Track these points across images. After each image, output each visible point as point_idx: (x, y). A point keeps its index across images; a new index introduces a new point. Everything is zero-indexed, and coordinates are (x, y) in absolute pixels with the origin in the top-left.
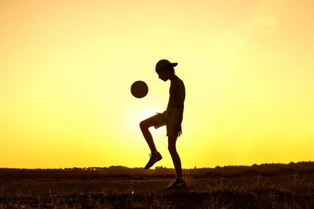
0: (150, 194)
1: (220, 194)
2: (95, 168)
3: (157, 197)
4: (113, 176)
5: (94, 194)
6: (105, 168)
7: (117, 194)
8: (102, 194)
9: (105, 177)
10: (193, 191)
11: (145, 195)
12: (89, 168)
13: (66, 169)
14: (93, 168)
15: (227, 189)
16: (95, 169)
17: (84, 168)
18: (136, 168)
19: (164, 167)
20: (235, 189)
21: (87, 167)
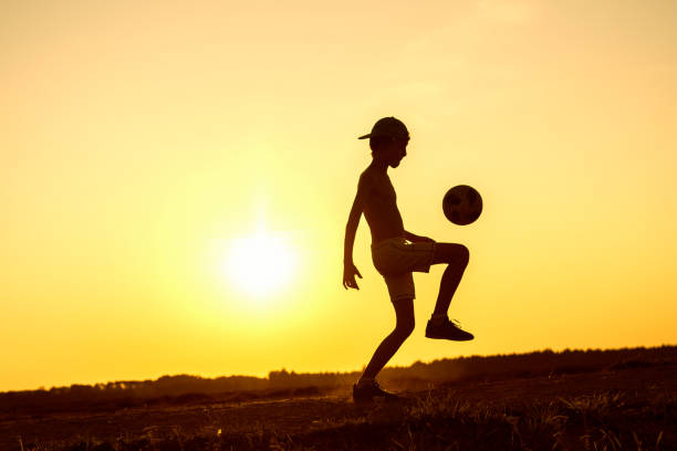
0: (261, 434)
1: (428, 424)
2: (125, 383)
3: (279, 440)
4: (168, 400)
5: (127, 441)
6: (148, 383)
7: (183, 438)
8: (145, 442)
9: (151, 402)
10: (364, 421)
11: (248, 436)
12: (110, 384)
13: (53, 389)
14: (118, 383)
15: (445, 410)
16: (123, 386)
17: (97, 386)
18: (223, 378)
19: (289, 371)
20: (462, 409)
21: (106, 383)
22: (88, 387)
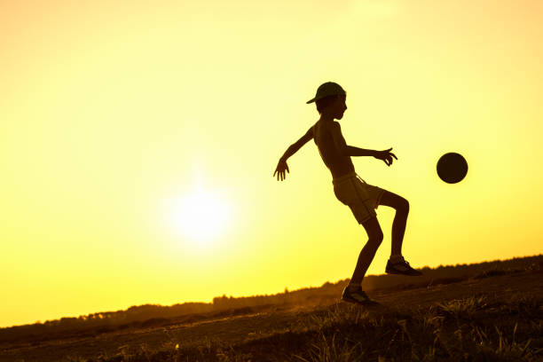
0: (209, 346)
1: (338, 330)
2: (102, 313)
3: (224, 350)
4: (136, 324)
5: (106, 358)
6: (120, 313)
7: (149, 353)
8: (121, 358)
9: (123, 327)
10: (288, 330)
11: (200, 348)
12: (91, 316)
13: (47, 322)
14: (97, 314)
15: (350, 318)
16: (101, 316)
17: (81, 317)
18: (178, 305)
19: (228, 296)
20: (363, 316)
21: (87, 315)
22: (74, 319)
